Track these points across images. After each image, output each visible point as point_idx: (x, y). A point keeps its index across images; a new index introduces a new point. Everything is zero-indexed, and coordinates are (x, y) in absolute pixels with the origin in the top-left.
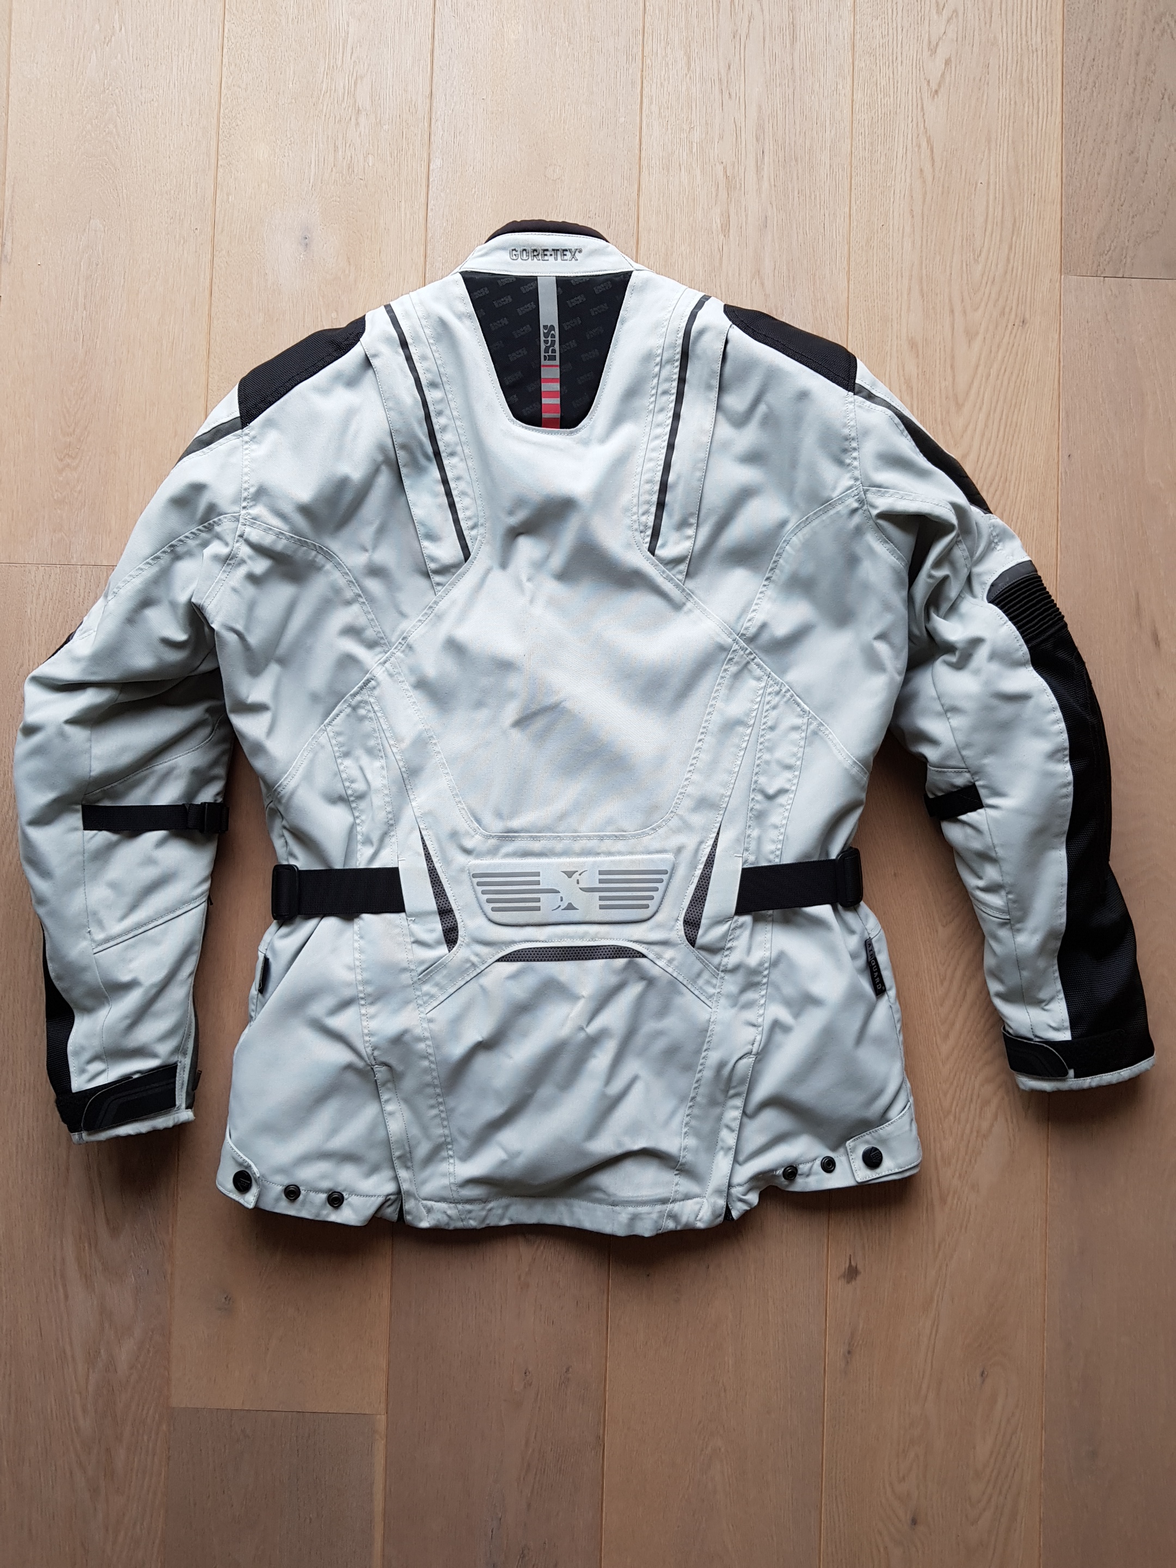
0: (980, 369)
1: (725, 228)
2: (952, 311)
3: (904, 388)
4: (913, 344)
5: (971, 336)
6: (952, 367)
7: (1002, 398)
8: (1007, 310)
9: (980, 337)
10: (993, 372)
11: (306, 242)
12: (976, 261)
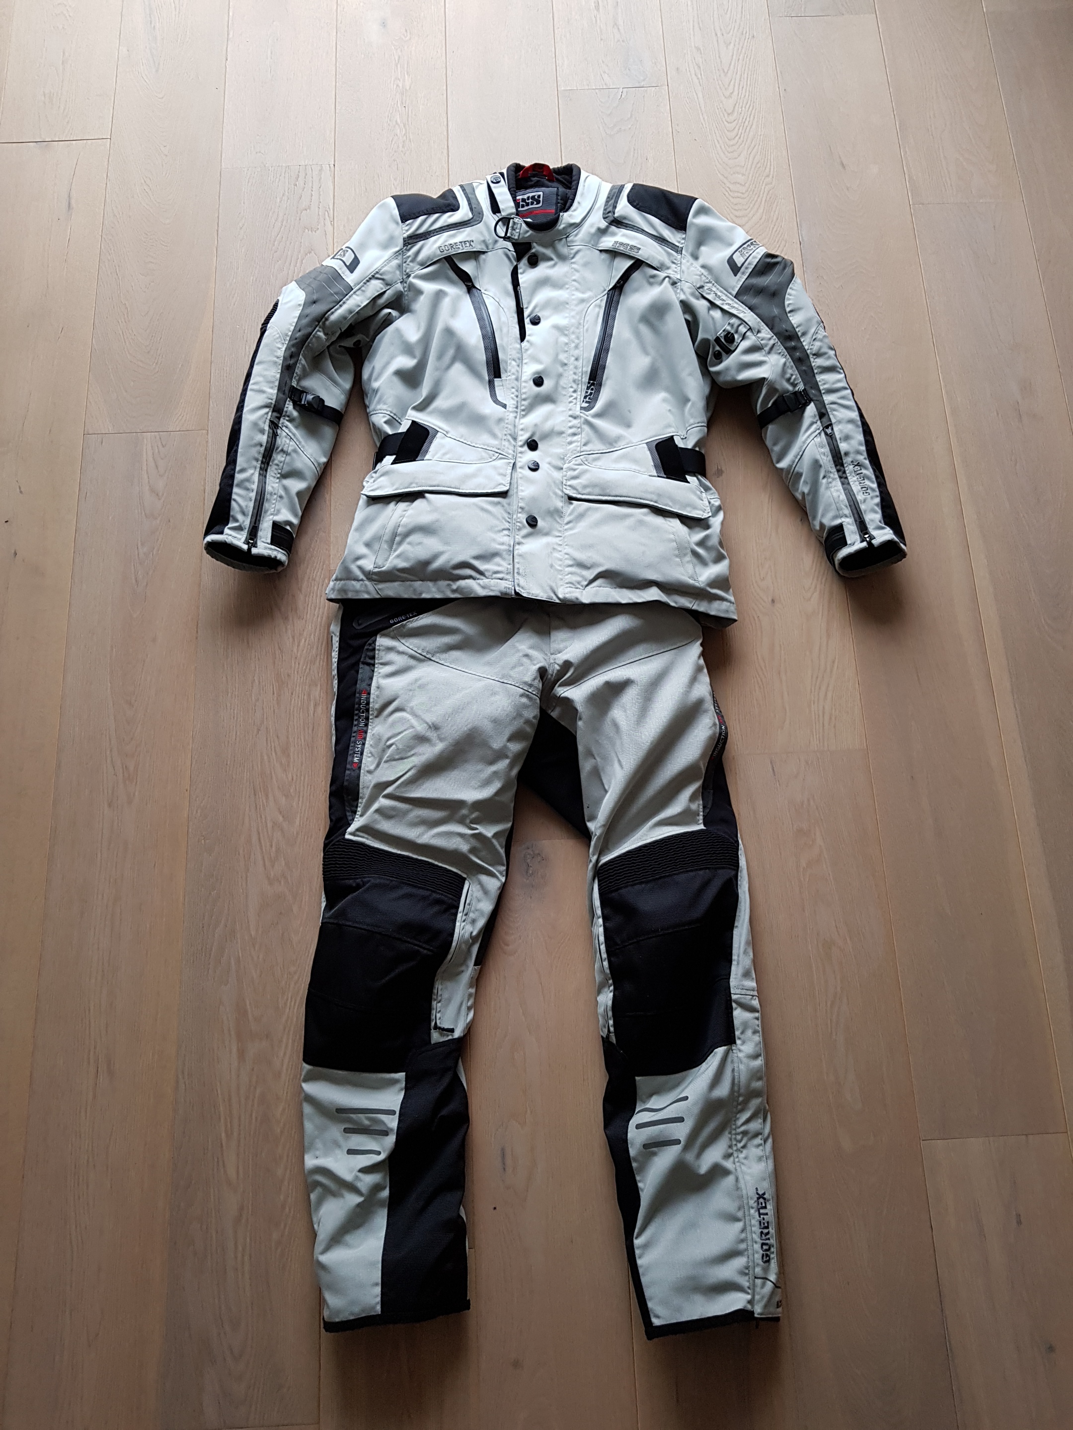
0: (734, 57)
1: (597, 8)
2: (716, 35)
3: (696, 67)
4: (698, 49)
5: (727, 45)
6: (719, 57)
7: (746, 68)
8: (744, 32)
9: (732, 45)
10: (741, 58)
11: (384, 24)
12: (726, 14)
